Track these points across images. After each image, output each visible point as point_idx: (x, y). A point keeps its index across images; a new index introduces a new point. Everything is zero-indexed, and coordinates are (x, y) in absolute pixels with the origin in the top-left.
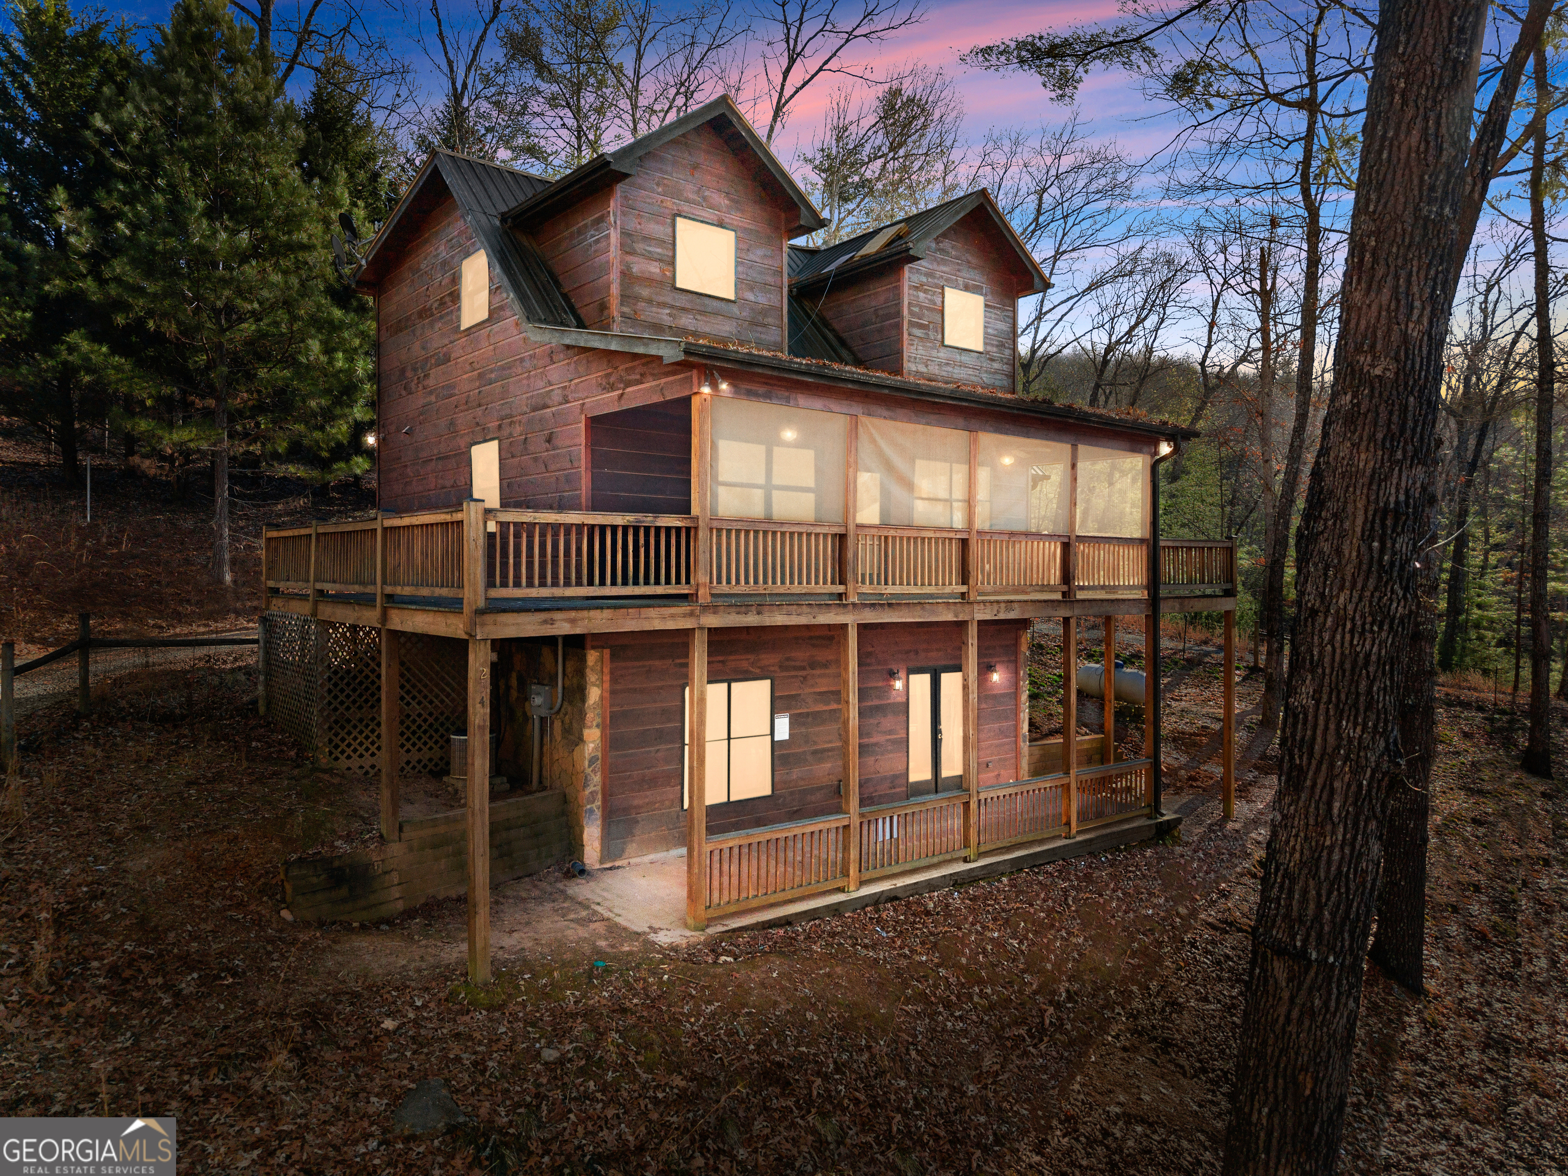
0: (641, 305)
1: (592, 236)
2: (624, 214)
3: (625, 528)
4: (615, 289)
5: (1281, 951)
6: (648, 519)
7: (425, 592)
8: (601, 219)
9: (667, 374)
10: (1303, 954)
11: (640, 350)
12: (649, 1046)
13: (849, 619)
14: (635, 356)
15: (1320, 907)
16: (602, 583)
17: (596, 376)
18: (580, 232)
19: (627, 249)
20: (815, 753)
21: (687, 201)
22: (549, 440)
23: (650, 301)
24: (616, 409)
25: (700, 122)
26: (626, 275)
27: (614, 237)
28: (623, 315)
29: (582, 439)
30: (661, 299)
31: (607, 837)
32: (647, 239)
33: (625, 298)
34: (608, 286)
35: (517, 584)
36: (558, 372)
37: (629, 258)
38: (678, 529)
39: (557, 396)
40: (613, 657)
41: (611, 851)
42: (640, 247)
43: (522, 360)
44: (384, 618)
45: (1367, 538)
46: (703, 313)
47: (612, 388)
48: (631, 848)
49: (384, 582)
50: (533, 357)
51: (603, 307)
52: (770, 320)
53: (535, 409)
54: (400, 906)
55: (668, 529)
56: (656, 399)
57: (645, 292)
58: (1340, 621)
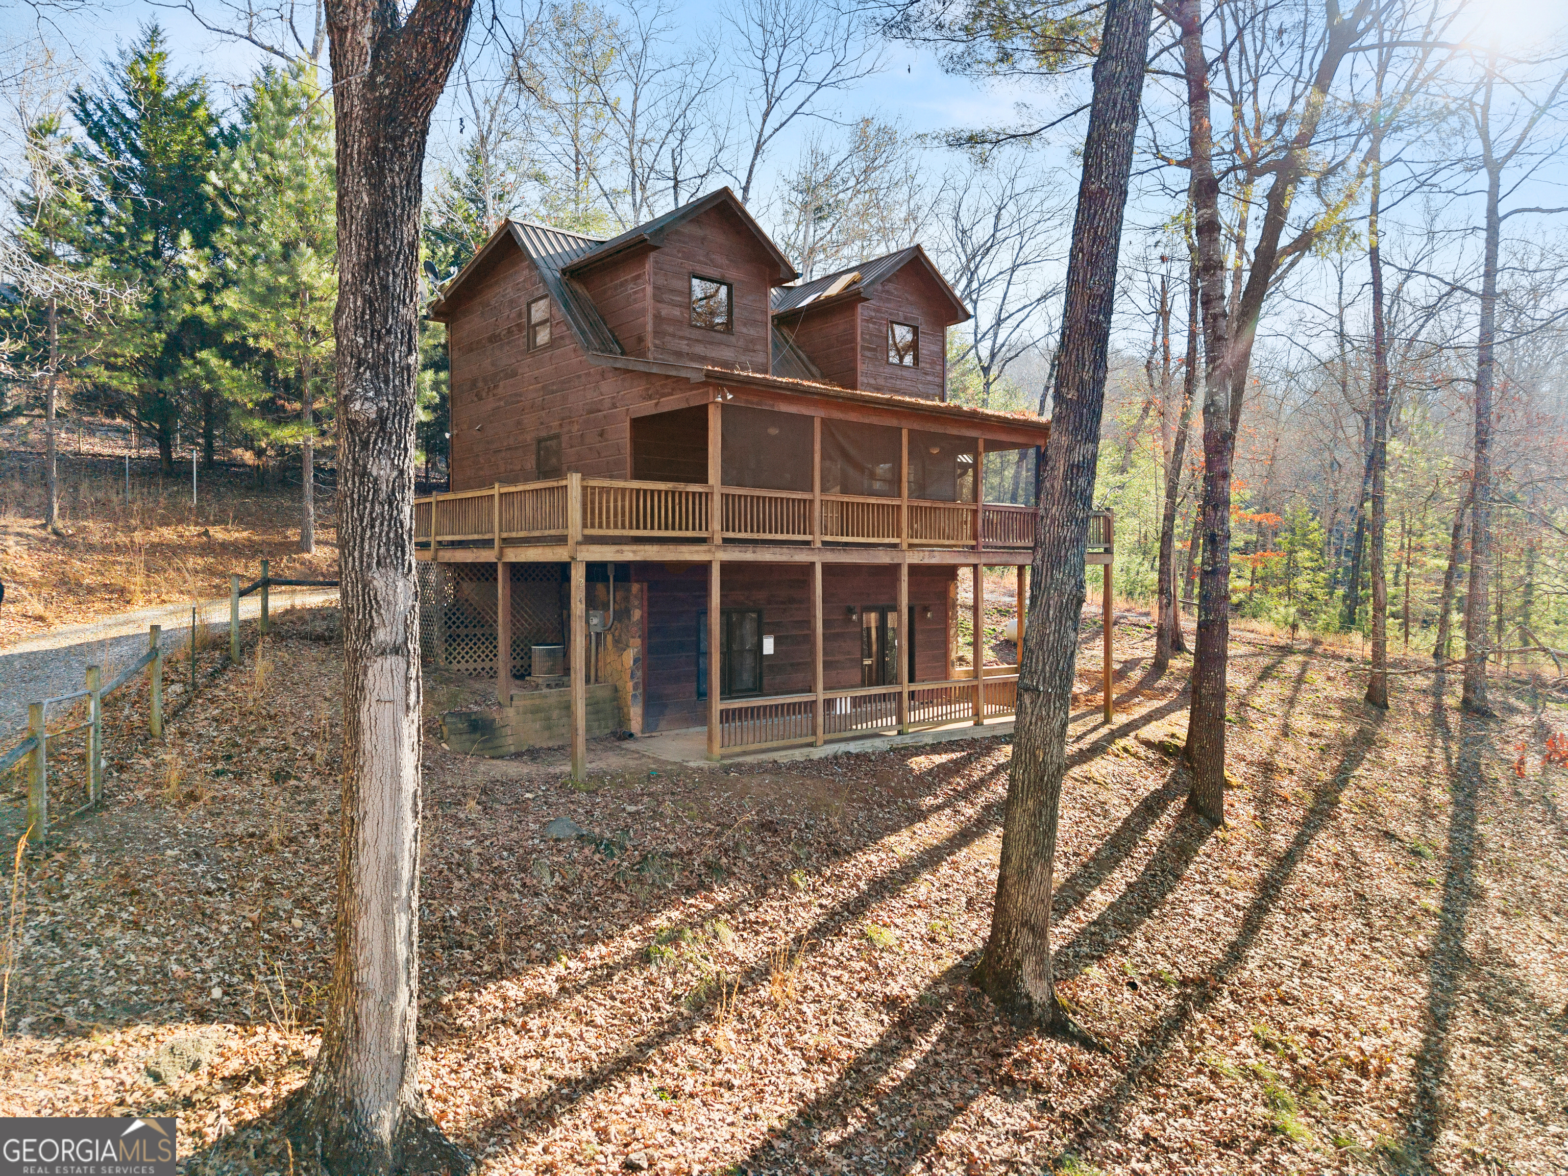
0: (668, 339)
1: (631, 288)
2: (655, 274)
3: (666, 492)
4: (650, 328)
5: (1027, 689)
6: (681, 487)
7: (537, 533)
8: (638, 277)
9: (691, 389)
10: (1037, 689)
11: (673, 373)
12: (691, 809)
13: (818, 559)
14: (668, 377)
15: (1044, 665)
16: (652, 528)
17: (638, 388)
18: (622, 284)
19: (657, 299)
20: (792, 665)
21: (699, 262)
22: (601, 435)
23: (674, 336)
24: (654, 412)
25: (708, 207)
26: (658, 317)
27: (649, 290)
28: (656, 346)
29: (628, 435)
30: (681, 333)
31: (646, 714)
32: (673, 291)
33: (657, 333)
34: (644, 325)
35: (600, 527)
36: (608, 387)
37: (659, 305)
38: (700, 494)
39: (607, 403)
40: (650, 589)
41: (650, 726)
42: (666, 297)
43: (579, 377)
44: (501, 554)
45: (1065, 479)
46: (711, 343)
47: (650, 398)
48: (663, 724)
49: (501, 530)
50: (588, 374)
51: (640, 340)
52: (758, 347)
53: (590, 412)
54: (512, 749)
55: (694, 493)
56: (684, 405)
57: (670, 329)
58: (1053, 522)
